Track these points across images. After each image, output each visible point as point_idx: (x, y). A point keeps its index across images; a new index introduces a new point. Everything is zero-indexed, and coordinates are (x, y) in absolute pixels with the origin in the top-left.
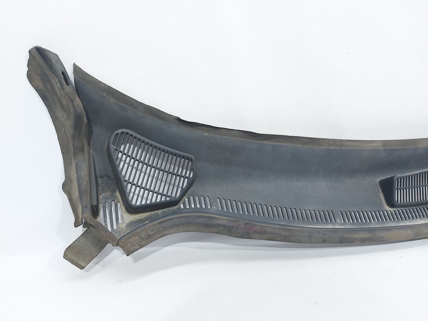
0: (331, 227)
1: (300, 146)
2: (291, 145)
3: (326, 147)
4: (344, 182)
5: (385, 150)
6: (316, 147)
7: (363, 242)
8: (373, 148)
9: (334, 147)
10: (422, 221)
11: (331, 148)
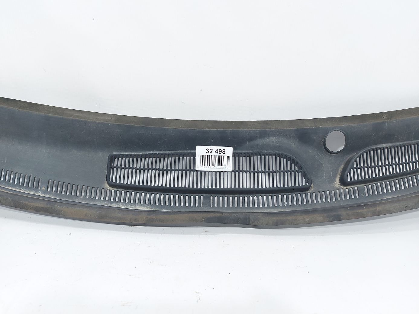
0: (32, 192)
1: (17, 109)
2: (8, 107)
3: (45, 113)
4: (71, 152)
5: (118, 125)
6: (33, 112)
7: (38, 210)
8: (102, 122)
9: (54, 114)
10: (143, 207)
11: (50, 115)
